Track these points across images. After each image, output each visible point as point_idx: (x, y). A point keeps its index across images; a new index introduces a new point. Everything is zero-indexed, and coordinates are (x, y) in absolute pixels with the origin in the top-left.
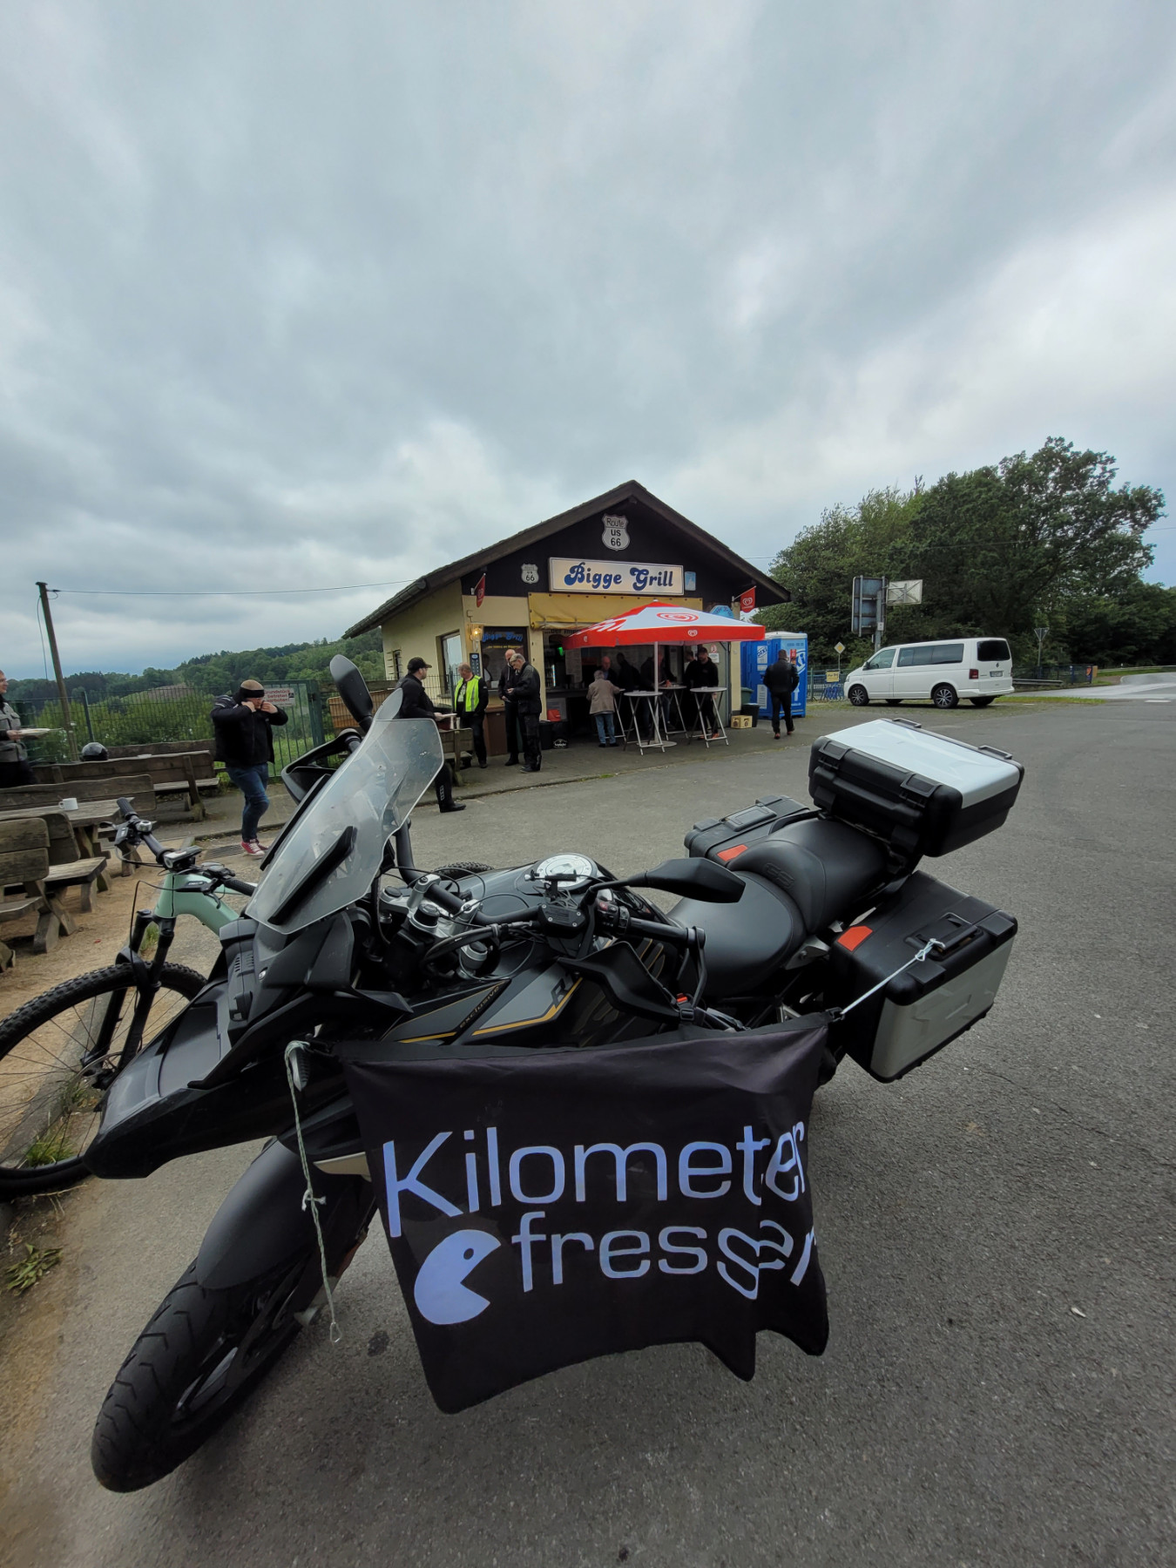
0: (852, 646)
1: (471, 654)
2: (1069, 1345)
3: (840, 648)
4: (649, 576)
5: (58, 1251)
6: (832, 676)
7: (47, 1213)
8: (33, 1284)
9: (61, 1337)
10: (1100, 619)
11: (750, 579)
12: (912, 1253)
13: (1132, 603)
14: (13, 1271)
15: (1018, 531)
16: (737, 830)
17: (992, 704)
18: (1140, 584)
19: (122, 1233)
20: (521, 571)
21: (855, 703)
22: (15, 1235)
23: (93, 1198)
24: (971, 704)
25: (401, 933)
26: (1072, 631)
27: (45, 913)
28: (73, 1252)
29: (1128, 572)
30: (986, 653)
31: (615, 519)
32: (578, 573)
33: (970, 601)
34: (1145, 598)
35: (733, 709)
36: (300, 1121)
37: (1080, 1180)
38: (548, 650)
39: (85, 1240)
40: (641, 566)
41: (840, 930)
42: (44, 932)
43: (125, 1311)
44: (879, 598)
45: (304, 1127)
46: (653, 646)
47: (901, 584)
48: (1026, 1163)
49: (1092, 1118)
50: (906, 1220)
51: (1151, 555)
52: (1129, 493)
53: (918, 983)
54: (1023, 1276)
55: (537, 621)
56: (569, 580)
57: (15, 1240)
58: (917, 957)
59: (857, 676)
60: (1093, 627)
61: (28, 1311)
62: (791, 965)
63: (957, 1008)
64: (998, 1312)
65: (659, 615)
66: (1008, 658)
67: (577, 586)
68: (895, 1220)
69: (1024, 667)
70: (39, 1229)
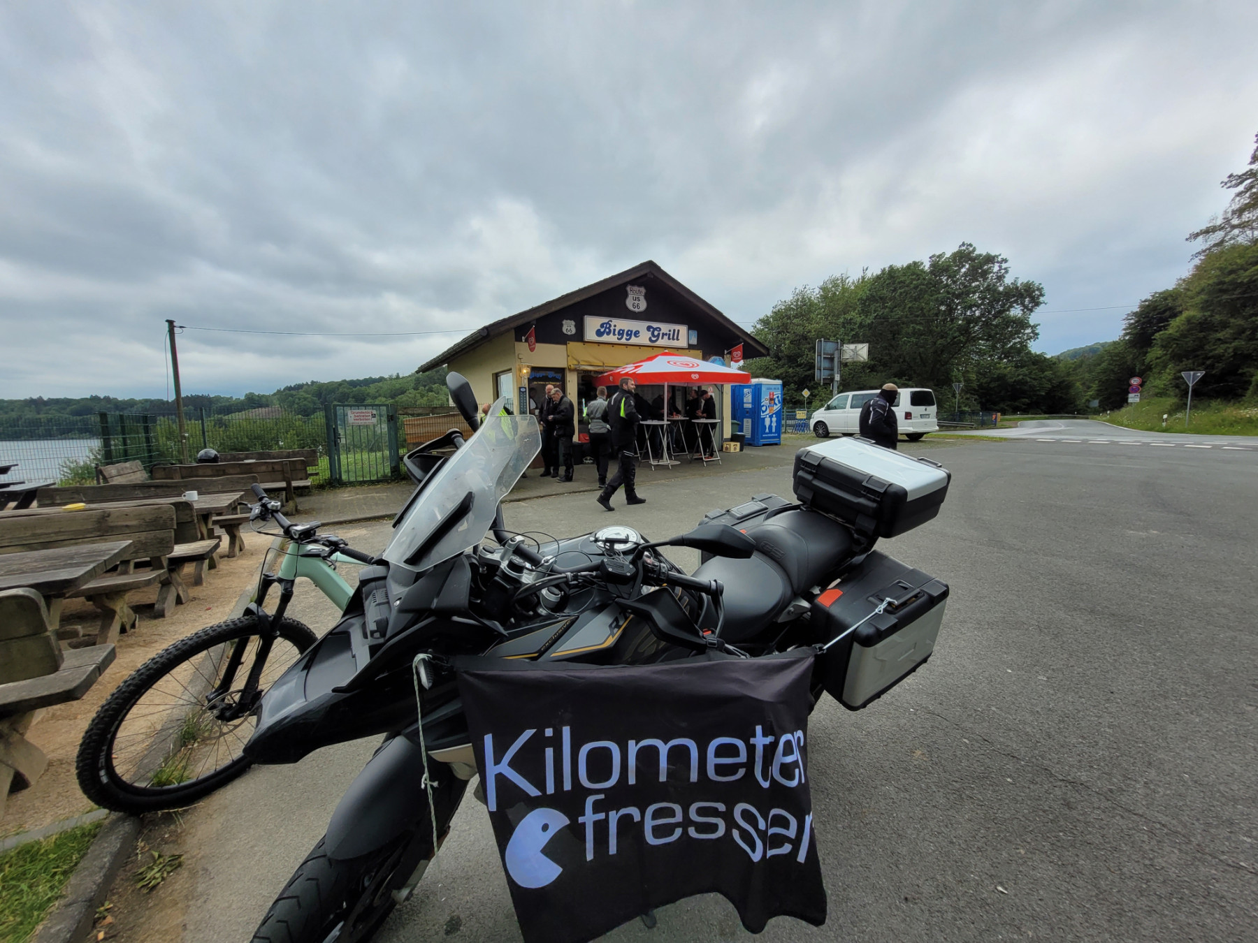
0: (816, 392)
1: (520, 388)
2: (996, 915)
3: (806, 393)
4: (661, 332)
5: (180, 856)
6: (801, 414)
7: (169, 826)
8: (159, 883)
9: (185, 925)
10: (1001, 378)
11: (738, 337)
12: (876, 849)
13: (1024, 366)
14: (141, 873)
15: (940, 311)
16: (739, 519)
17: (923, 439)
18: (1029, 353)
19: (235, 842)
20: (562, 325)
21: (818, 436)
22: (142, 844)
23: (208, 814)
24: (906, 438)
25: (497, 578)
26: (980, 386)
27: (166, 584)
28: (193, 857)
29: (1020, 343)
30: (917, 400)
31: (636, 288)
32: (606, 328)
33: (904, 361)
34: (1034, 364)
35: (725, 437)
36: (422, 717)
37: (1000, 792)
38: (581, 387)
39: (203, 847)
40: (655, 325)
41: (819, 592)
42: (164, 600)
43: (240, 904)
44: (836, 356)
45: (424, 722)
46: (663, 386)
47: (852, 346)
48: (959, 780)
49: (1007, 746)
50: (870, 823)
51: (1037, 332)
52: (1019, 285)
53: (878, 630)
54: (960, 864)
55: (573, 363)
56: (599, 333)
57: (142, 848)
58: (877, 611)
59: (819, 415)
60: (996, 384)
61: (156, 905)
62: (781, 619)
63: (906, 652)
64: (942, 892)
65: (669, 362)
66: (933, 404)
67: (605, 338)
68: (862, 824)
69: (945, 412)
70: (163, 839)
